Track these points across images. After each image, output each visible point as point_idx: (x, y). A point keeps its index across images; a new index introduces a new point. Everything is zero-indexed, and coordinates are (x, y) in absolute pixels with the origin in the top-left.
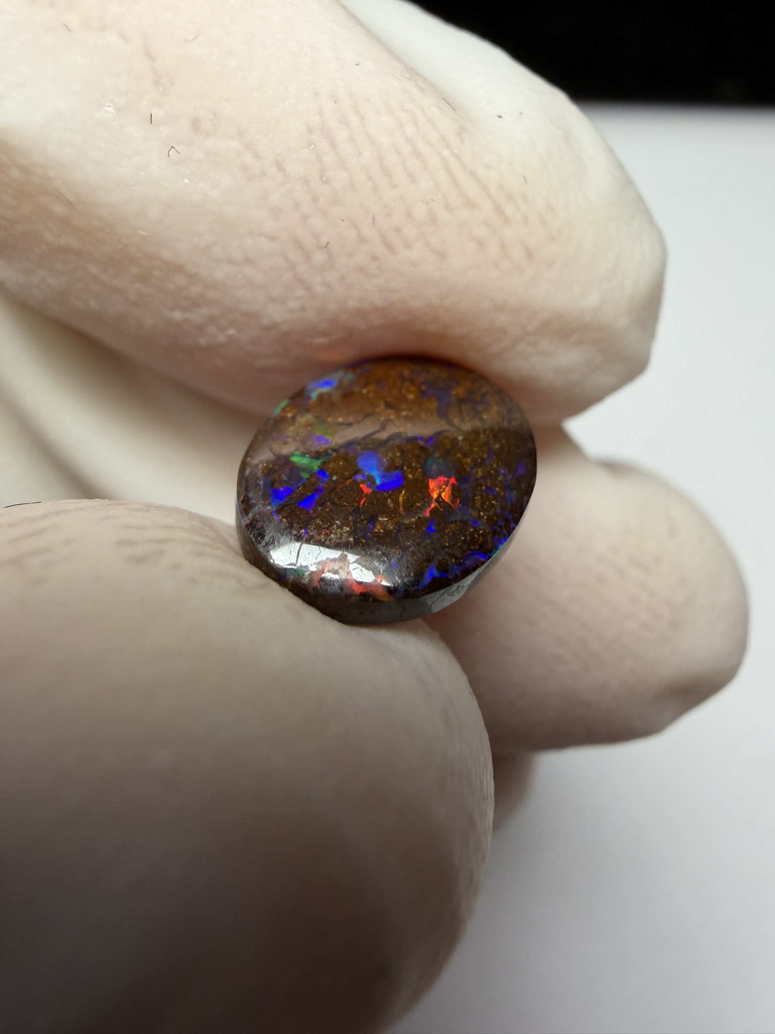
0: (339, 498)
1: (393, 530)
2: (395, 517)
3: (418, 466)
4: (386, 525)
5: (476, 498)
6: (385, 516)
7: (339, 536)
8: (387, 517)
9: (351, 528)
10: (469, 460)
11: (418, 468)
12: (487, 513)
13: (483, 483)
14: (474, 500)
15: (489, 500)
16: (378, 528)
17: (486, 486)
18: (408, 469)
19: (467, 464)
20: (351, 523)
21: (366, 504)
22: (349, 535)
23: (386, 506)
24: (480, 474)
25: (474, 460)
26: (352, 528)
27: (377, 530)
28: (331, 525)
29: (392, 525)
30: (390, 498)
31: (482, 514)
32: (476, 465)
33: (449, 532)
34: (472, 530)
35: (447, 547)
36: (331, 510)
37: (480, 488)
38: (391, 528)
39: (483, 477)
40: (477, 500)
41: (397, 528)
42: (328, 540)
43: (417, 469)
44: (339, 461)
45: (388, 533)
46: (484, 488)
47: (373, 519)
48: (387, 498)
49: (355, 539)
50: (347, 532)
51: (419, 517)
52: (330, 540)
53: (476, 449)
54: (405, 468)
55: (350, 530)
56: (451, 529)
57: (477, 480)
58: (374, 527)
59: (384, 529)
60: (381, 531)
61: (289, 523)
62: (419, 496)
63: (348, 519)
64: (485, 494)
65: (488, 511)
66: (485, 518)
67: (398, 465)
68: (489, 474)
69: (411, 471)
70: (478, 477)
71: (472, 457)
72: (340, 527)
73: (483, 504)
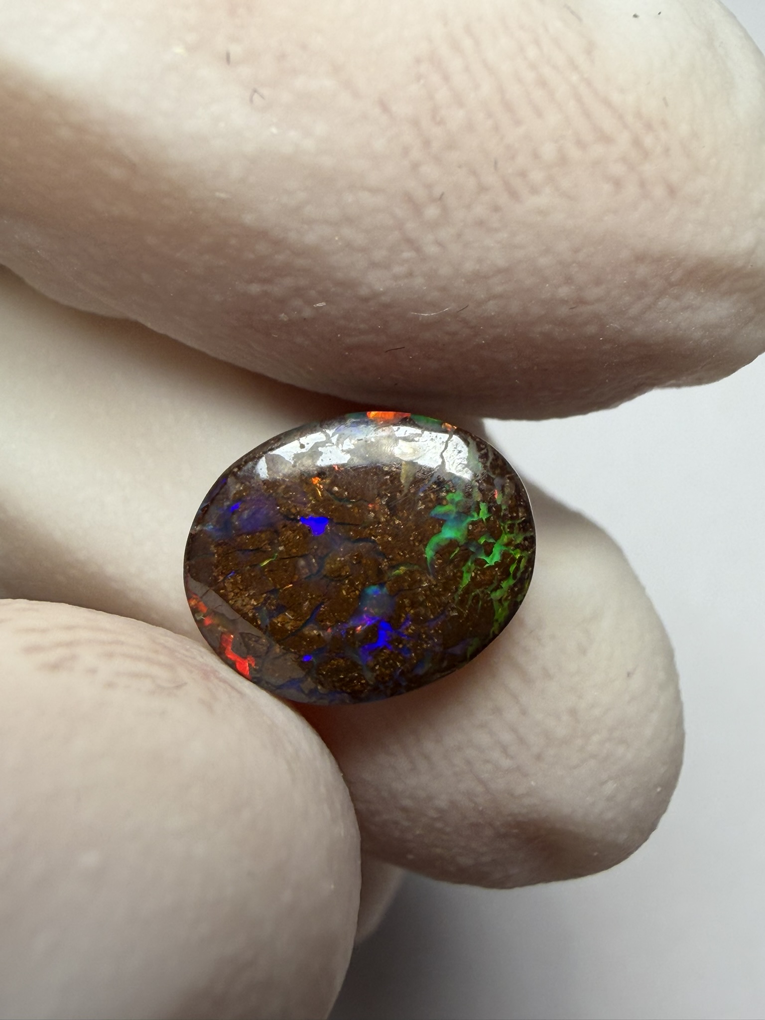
1: (288, 630)
2: (300, 620)
3: (360, 587)
4: (288, 622)
5: (385, 651)
6: (293, 614)
7: (244, 603)
8: (293, 616)
9: (258, 604)
10: (412, 611)
11: (358, 590)
12: (383, 670)
13: (404, 642)
14: (381, 651)
15: (396, 660)
16: (278, 621)
17: (404, 646)
18: (348, 584)
19: (406, 614)
20: (262, 600)
21: (286, 592)
22: (253, 609)
23: (300, 605)
24: (410, 631)
25: (417, 615)
26: (260, 605)
27: (276, 621)
28: (246, 589)
29: (292, 626)
30: (310, 602)
31: (377, 667)
32: (416, 620)
33: (334, 664)
34: (356, 675)
35: (322, 674)
36: (254, 576)
37: (397, 644)
38: (289, 627)
39: (410, 636)
40: (385, 653)
41: (294, 631)
42: (234, 601)
44: (298, 534)
45: (283, 630)
46: (401, 646)
47: (281, 610)
48: (306, 600)
49: (254, 615)
50: (253, 605)
51: (319, 635)
52: (235, 601)
53: (429, 604)
54: (347, 582)
55: (256, 605)
56: (338, 662)
57: (402, 634)
58: (277, 617)
59: (283, 625)
60: (279, 625)
61: (218, 562)
62: (334, 616)
63: (263, 594)
64: (397, 652)
65: (386, 668)
66: (378, 672)
67: (343, 574)
68: (419, 636)
69: (348, 589)
70: (406, 633)
71: (418, 610)
72: (251, 597)
73: (387, 660)
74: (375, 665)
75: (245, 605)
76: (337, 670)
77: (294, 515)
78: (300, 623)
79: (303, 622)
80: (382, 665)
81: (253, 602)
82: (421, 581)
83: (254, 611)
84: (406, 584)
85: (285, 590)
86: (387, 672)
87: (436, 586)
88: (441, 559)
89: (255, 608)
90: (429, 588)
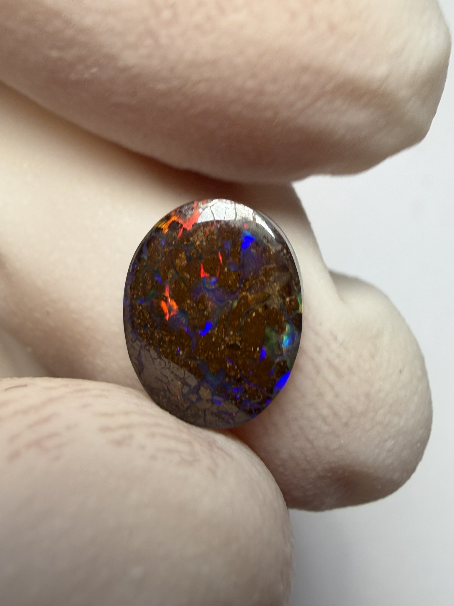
0: (214, 259)
2: (179, 269)
3: (189, 312)
4: (180, 261)
5: (149, 316)
6: (185, 265)
8: (183, 265)
9: (196, 245)
10: (167, 339)
12: (139, 310)
13: (151, 329)
14: (149, 313)
15: (141, 320)
16: (183, 255)
17: (149, 328)
18: (193, 305)
19: (166, 336)
20: (198, 248)
21: (198, 265)
22: (194, 241)
23: (188, 272)
25: (164, 342)
28: (207, 240)
29: (177, 263)
32: (161, 339)
33: (149, 282)
36: (213, 248)
37: (151, 324)
38: (177, 261)
39: (153, 333)
40: (147, 315)
41: (174, 263)
43: (188, 310)
44: (232, 282)
45: (176, 256)
46: (149, 326)
47: (189, 259)
48: (190, 277)
50: (196, 242)
51: (167, 278)
52: (202, 231)
53: (168, 351)
56: (149, 285)
57: (156, 328)
58: (186, 255)
59: (180, 258)
60: (180, 255)
62: (176, 292)
63: (201, 250)
64: (146, 322)
65: (139, 313)
66: (138, 307)
67: (200, 304)
68: (153, 339)
69: (190, 305)
70: (156, 331)
71: (167, 343)
72: (202, 242)
73: (143, 315)
74: (142, 307)
75: (198, 237)
76: (145, 282)
77: (245, 283)
78: (177, 269)
79: (178, 271)
80: (141, 311)
81: (198, 243)
82: (183, 350)
83: (193, 241)
84: (184, 341)
85: (200, 265)
86: (137, 313)
87: (178, 359)
88: (193, 367)
89: (194, 243)
90: (179, 354)
